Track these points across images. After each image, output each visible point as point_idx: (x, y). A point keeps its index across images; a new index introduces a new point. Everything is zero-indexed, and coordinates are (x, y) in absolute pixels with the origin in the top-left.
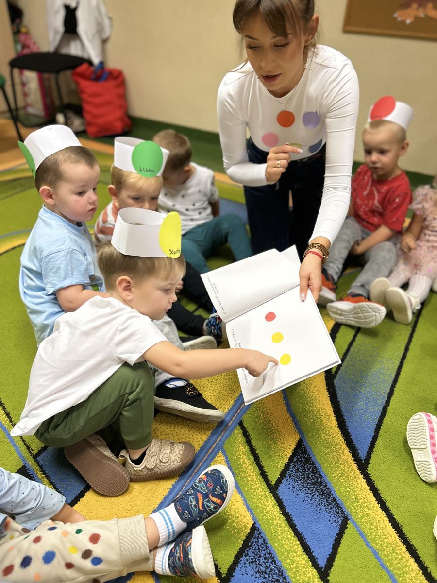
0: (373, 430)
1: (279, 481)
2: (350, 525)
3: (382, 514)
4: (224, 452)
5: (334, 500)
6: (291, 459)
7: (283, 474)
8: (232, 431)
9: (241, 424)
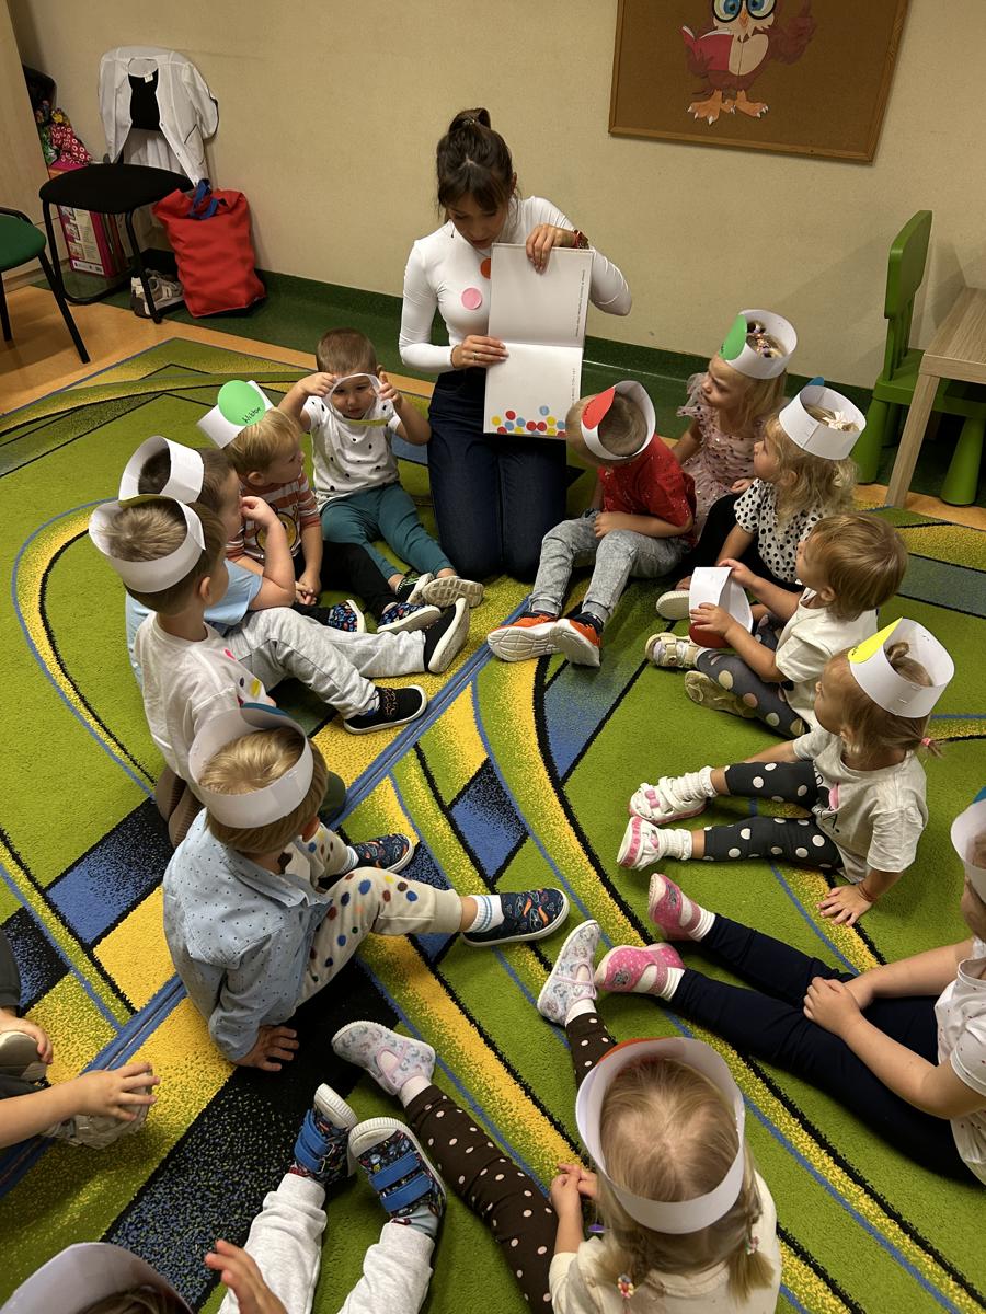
0: (582, 746)
1: (455, 802)
2: (529, 841)
3: (569, 829)
4: (392, 776)
5: (517, 817)
6: (473, 780)
7: (460, 795)
8: (404, 754)
9: (416, 746)
